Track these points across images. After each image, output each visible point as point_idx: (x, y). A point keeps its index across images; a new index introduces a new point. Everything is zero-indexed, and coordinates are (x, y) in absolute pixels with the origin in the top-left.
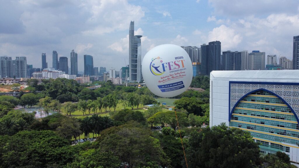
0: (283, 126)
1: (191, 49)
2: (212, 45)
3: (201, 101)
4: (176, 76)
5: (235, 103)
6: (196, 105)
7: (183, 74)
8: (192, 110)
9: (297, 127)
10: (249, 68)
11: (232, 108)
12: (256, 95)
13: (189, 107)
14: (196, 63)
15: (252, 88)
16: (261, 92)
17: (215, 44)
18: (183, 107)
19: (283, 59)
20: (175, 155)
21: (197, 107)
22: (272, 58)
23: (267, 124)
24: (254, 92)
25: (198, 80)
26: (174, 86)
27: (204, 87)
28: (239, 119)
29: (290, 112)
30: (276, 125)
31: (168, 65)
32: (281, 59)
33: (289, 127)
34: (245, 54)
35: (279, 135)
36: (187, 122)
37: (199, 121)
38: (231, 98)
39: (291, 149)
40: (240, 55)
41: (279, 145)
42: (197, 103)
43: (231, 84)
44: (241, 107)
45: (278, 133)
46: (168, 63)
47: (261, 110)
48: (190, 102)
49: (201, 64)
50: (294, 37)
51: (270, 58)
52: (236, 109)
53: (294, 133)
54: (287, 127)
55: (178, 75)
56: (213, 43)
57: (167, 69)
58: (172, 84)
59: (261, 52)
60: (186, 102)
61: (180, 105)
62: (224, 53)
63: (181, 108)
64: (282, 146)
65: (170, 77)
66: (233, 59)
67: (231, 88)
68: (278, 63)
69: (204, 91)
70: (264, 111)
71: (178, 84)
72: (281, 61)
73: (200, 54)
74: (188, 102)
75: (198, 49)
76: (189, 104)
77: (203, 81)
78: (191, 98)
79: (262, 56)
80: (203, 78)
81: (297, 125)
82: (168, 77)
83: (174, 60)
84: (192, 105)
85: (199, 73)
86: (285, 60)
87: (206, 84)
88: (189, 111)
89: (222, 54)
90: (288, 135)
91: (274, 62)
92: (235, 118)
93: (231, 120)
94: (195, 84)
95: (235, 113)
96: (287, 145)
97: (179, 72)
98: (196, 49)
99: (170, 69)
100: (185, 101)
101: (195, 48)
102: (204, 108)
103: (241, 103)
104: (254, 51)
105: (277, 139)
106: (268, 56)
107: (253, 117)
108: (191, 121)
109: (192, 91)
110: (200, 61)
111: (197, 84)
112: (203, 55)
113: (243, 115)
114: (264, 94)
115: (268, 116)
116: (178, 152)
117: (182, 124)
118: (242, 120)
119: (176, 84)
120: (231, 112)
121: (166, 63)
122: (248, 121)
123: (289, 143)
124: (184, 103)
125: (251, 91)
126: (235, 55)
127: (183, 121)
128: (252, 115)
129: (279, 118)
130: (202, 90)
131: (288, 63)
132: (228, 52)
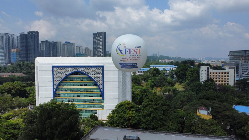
0: (92, 97)
1: (9, 36)
2: (31, 34)
3: (25, 85)
4: (133, 59)
5: (58, 83)
6: (21, 88)
7: (138, 59)
8: (16, 93)
9: (101, 95)
10: (63, 56)
11: (55, 87)
12: (74, 76)
13: (13, 91)
14: (15, 50)
15: (70, 71)
16: (77, 73)
17: (34, 34)
18: (7, 92)
19: (87, 49)
20: (9, 135)
21: (22, 90)
22: (80, 48)
23: (82, 96)
24: (72, 74)
25: (19, 66)
26: (130, 66)
27: (25, 72)
28: (61, 95)
29: (96, 86)
30: (88, 97)
31: (129, 51)
32: (86, 49)
33: (96, 97)
34: (60, 44)
35: (90, 103)
36: (14, 105)
37: (25, 102)
38: (54, 79)
39: (97, 112)
40: (56, 45)
41: (90, 110)
42: (21, 87)
43: (54, 68)
44: (63, 85)
45: (89, 102)
46: (129, 49)
47: (78, 87)
48: (14, 87)
49: (20, 51)
50: (93, 34)
51: (78, 48)
52: (58, 88)
53: (99, 100)
54: (95, 97)
55: (135, 59)
56: (32, 32)
57: (128, 53)
58: (129, 64)
59: (72, 43)
60: (10, 87)
61: (3, 90)
62: (42, 42)
63: (4, 93)
64: (92, 111)
65: (129, 59)
66: (50, 48)
67: (54, 71)
68: (84, 52)
69: (26, 75)
70: (80, 87)
71: (133, 65)
72: (86, 51)
73: (19, 41)
74: (12, 87)
75: (17, 36)
76: (13, 89)
77: (24, 66)
78: (15, 83)
79: (73, 46)
80: (23, 64)
81: (101, 94)
82: (127, 59)
83: (134, 48)
84: (16, 89)
85: (19, 60)
86: (88, 50)
87: (27, 69)
88: (14, 95)
89: (40, 43)
90: (96, 102)
91: (81, 51)
92: (58, 95)
93: (55, 97)
94: (15, 69)
95: (58, 91)
96: (95, 109)
97: (136, 57)
98: (15, 37)
99: (130, 53)
100: (8, 86)
101: (13, 35)
102: (28, 90)
103: (62, 83)
104: (66, 42)
105: (89, 106)
106: (77, 46)
107: (72, 92)
108: (17, 104)
109: (13, 76)
110: (20, 48)
111: (18, 69)
112: (21, 43)
113: (64, 92)
114: (79, 75)
115: (82, 90)
116: (12, 133)
117: (8, 108)
118: (64, 96)
119: (132, 65)
120: (54, 91)
121: (128, 49)
122: (68, 96)
123: (97, 107)
124: (7, 88)
125: (70, 73)
126: (52, 44)
127: (9, 105)
128: (71, 91)
129: (89, 91)
130: (23, 75)
131: (90, 52)
132: (46, 42)
